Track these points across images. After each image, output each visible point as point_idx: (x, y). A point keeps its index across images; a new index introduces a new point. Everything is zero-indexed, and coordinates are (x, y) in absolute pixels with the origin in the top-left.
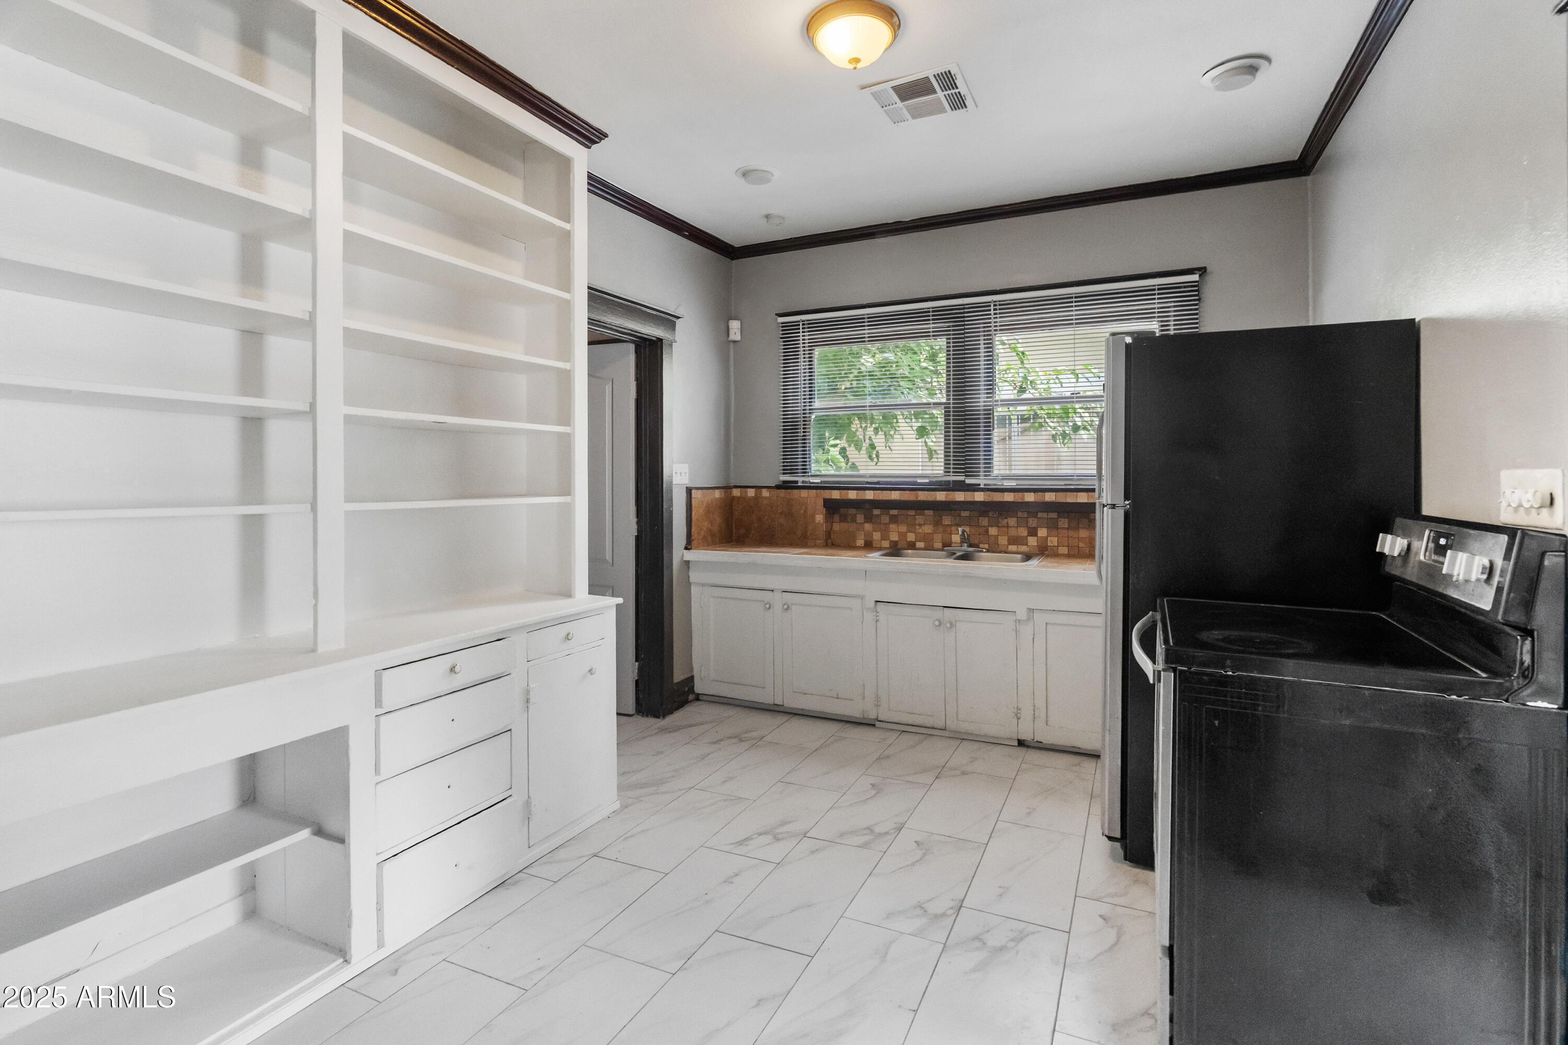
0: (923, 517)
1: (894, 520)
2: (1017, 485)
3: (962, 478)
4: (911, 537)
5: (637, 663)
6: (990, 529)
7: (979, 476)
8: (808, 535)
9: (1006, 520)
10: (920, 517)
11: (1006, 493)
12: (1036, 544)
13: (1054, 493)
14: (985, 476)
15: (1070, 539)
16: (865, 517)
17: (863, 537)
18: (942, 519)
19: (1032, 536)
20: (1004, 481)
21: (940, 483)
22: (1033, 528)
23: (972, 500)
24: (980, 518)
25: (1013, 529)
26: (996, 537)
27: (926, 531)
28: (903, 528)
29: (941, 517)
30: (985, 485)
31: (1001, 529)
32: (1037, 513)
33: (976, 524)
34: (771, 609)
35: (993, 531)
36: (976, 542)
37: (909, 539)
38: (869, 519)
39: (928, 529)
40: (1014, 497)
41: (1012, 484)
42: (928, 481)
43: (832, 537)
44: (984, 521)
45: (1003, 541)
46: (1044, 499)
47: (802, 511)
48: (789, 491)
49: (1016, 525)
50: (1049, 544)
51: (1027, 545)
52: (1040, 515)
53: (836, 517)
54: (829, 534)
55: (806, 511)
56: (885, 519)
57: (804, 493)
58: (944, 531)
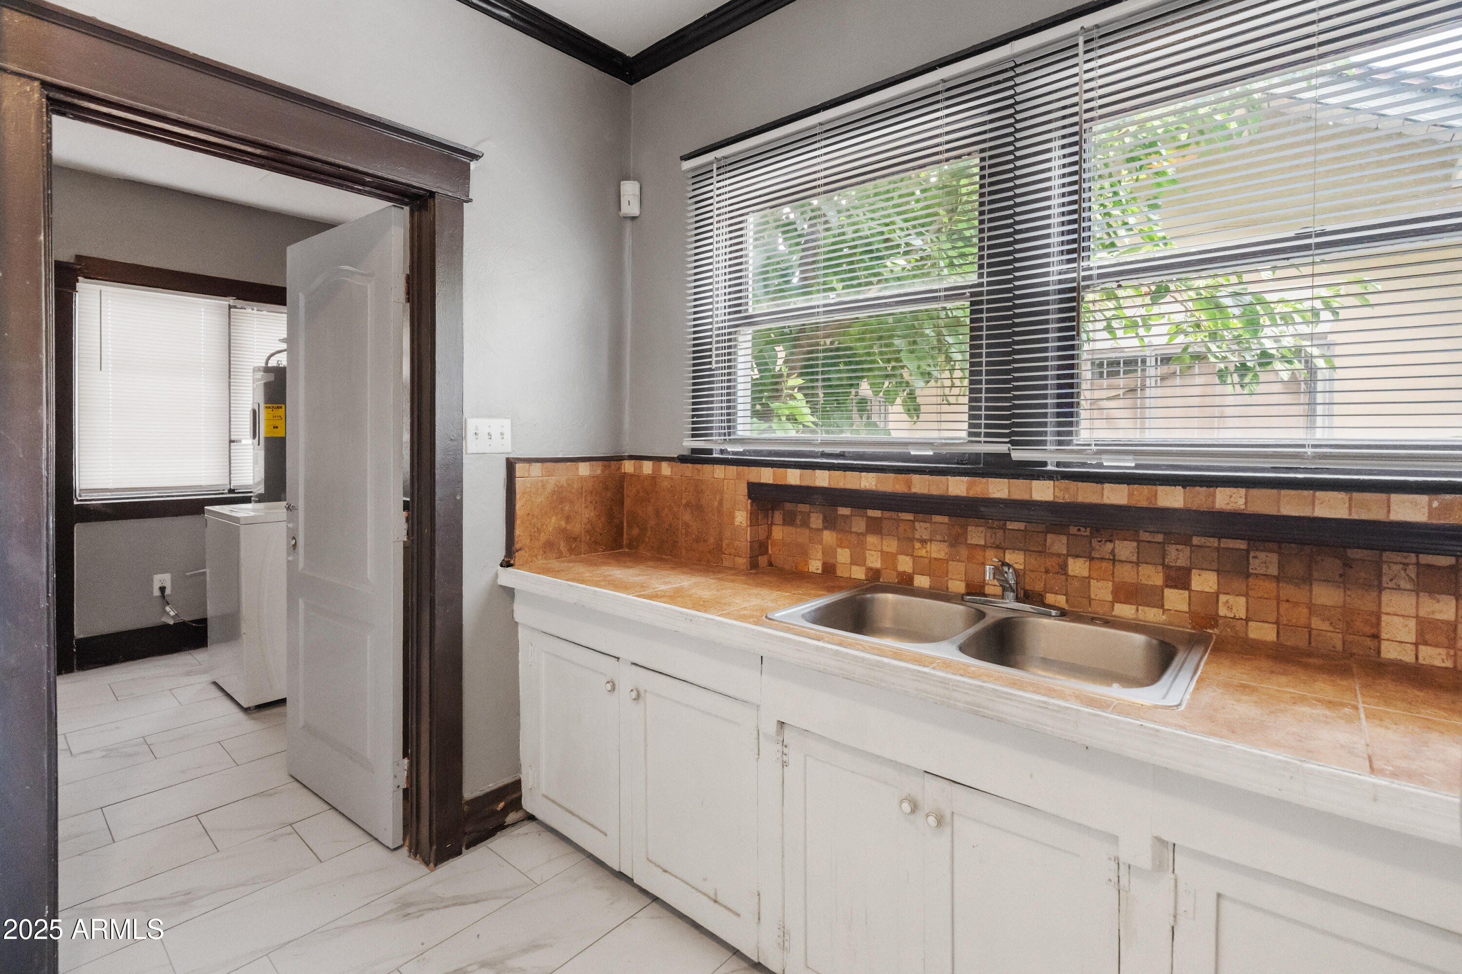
0: (928, 525)
1: (874, 527)
2: (1137, 467)
3: (1003, 448)
4: (905, 564)
5: (406, 761)
6: (1071, 561)
7: (1044, 443)
8: (724, 545)
9: (1110, 546)
10: (922, 524)
11: (1106, 485)
12: (1185, 608)
13: (1242, 491)
14: (1060, 443)
15: (1284, 606)
16: (825, 519)
17: (820, 555)
18: (966, 532)
19: (1175, 587)
20: (1104, 457)
21: (961, 459)
22: (1179, 568)
23: (1026, 497)
24: (1049, 536)
25: (1128, 567)
26: (1086, 581)
27: (934, 555)
28: (891, 545)
29: (964, 527)
30: (1058, 464)
31: (1096, 564)
32: (1192, 536)
33: (1040, 548)
34: (616, 692)
35: (1077, 567)
36: (1039, 587)
37: (901, 568)
38: (830, 523)
39: (937, 550)
40: (1130, 495)
41: (1126, 464)
42: (931, 453)
43: (770, 552)
44: (1058, 544)
45: (1102, 591)
46: (1214, 502)
47: (716, 504)
48: (699, 466)
49: (1134, 559)
50: (1223, 611)
51: (1162, 606)
52: (1196, 540)
53: (778, 516)
54: (760, 547)
55: (721, 503)
56: (859, 525)
57: (719, 471)
58: (970, 559)
